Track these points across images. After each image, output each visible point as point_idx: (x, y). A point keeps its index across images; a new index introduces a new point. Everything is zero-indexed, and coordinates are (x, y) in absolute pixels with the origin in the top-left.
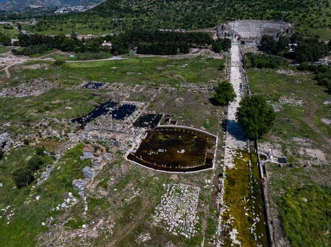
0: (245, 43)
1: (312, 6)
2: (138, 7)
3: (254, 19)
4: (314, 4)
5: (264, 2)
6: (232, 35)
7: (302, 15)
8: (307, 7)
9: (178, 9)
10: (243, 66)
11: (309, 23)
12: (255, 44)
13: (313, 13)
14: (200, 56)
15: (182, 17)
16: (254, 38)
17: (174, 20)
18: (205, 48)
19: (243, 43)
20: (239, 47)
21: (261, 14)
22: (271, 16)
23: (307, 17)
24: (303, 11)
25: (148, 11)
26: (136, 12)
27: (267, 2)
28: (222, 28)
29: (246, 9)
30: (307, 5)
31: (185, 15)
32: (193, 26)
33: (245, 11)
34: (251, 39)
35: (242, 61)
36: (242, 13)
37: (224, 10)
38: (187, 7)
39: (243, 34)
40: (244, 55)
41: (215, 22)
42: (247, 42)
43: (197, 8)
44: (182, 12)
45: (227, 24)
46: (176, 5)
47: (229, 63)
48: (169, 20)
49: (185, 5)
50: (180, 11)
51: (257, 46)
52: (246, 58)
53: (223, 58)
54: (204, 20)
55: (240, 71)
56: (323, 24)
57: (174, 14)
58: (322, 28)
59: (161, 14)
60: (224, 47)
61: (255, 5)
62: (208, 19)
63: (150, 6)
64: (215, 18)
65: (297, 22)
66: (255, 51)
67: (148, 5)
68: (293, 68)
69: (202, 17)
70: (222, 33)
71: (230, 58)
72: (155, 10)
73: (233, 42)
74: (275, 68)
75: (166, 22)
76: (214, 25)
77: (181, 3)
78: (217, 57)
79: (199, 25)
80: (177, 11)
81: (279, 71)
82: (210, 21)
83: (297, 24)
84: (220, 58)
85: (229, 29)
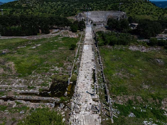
0: (96, 25)
1: (134, 3)
2: (26, 5)
3: (100, 10)
4: (135, 2)
5: (106, 1)
6: (87, 20)
7: (130, 7)
8: (131, 3)
9: (53, 6)
10: (96, 44)
11: (135, 12)
12: (103, 26)
13: (135, 6)
14: (59, 36)
15: (55, 11)
16: (102, 22)
17: (49, 12)
18: (65, 29)
19: (95, 25)
20: (92, 28)
21: (105, 7)
22: (111, 9)
23: (133, 9)
24: (130, 5)
25: (33, 8)
26: (25, 8)
27: (107, 1)
28: (80, 16)
29: (95, 5)
30: (131, 2)
31: (57, 10)
32: (61, 15)
33: (95, 6)
34: (100, 23)
35: (95, 38)
36: (92, 7)
37: (82, 5)
38: (59, 5)
39: (94, 20)
40: (96, 33)
41: (76, 12)
42: (98, 24)
43: (65, 5)
44: (55, 8)
45: (83, 13)
46: (52, 4)
47: (83, 41)
48: (46, 12)
49: (57, 4)
50: (54, 7)
51: (105, 27)
52: (98, 36)
53: (78, 36)
54: (68, 12)
55: (93, 50)
56: (143, 12)
57: (49, 9)
58: (143, 15)
59: (41, 9)
60: (80, 27)
61: (100, 2)
62: (71, 11)
63: (35, 4)
64: (75, 10)
65: (127, 11)
66: (104, 30)
67: (34, 4)
68: (143, 44)
69: (67, 10)
70: (80, 19)
71: (84, 36)
72: (37, 7)
73: (88, 25)
74: (127, 44)
75: (43, 14)
76: (75, 15)
77: (55, 3)
78: (73, 36)
79: (65, 15)
80: (51, 7)
81: (131, 48)
82: (72, 12)
83: (128, 12)
84: (75, 37)
85: (84, 16)
